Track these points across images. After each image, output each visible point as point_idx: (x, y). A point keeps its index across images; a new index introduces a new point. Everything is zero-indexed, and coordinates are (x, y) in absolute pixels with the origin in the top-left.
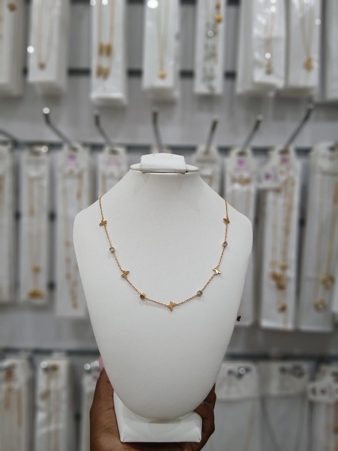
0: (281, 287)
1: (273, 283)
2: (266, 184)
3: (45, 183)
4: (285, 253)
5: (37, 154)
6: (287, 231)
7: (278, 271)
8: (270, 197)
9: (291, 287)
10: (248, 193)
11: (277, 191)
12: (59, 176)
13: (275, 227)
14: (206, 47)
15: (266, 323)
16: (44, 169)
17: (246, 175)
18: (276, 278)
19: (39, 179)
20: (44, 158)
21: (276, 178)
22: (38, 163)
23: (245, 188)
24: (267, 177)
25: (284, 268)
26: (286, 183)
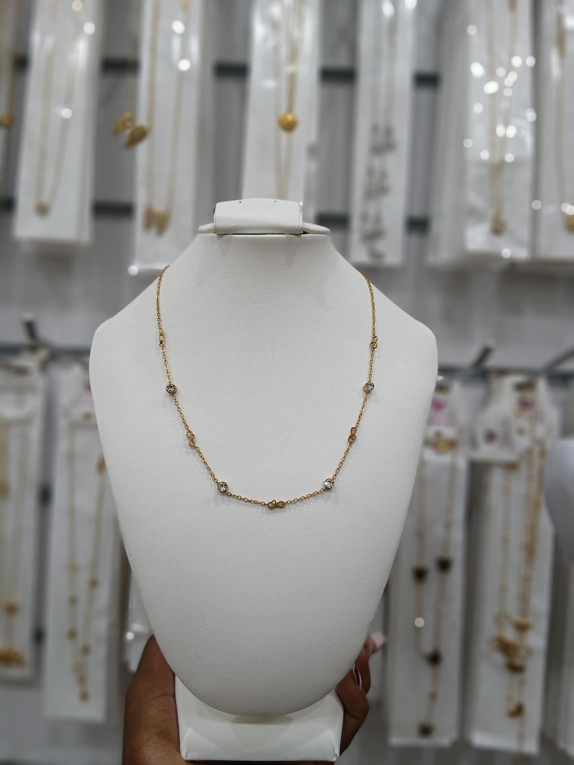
0: (515, 669)
1: (499, 658)
2: (487, 452)
3: (35, 432)
4: (524, 599)
5: (22, 371)
6: (530, 552)
7: (510, 635)
8: (496, 479)
9: (536, 668)
10: (453, 468)
11: (511, 467)
12: (62, 423)
13: (505, 541)
15: (481, 739)
16: (34, 404)
17: (449, 432)
18: (506, 648)
19: (25, 422)
20: (37, 379)
21: (507, 440)
22: (21, 391)
23: (445, 459)
24: (491, 437)
25: (522, 628)
26: (529, 452)
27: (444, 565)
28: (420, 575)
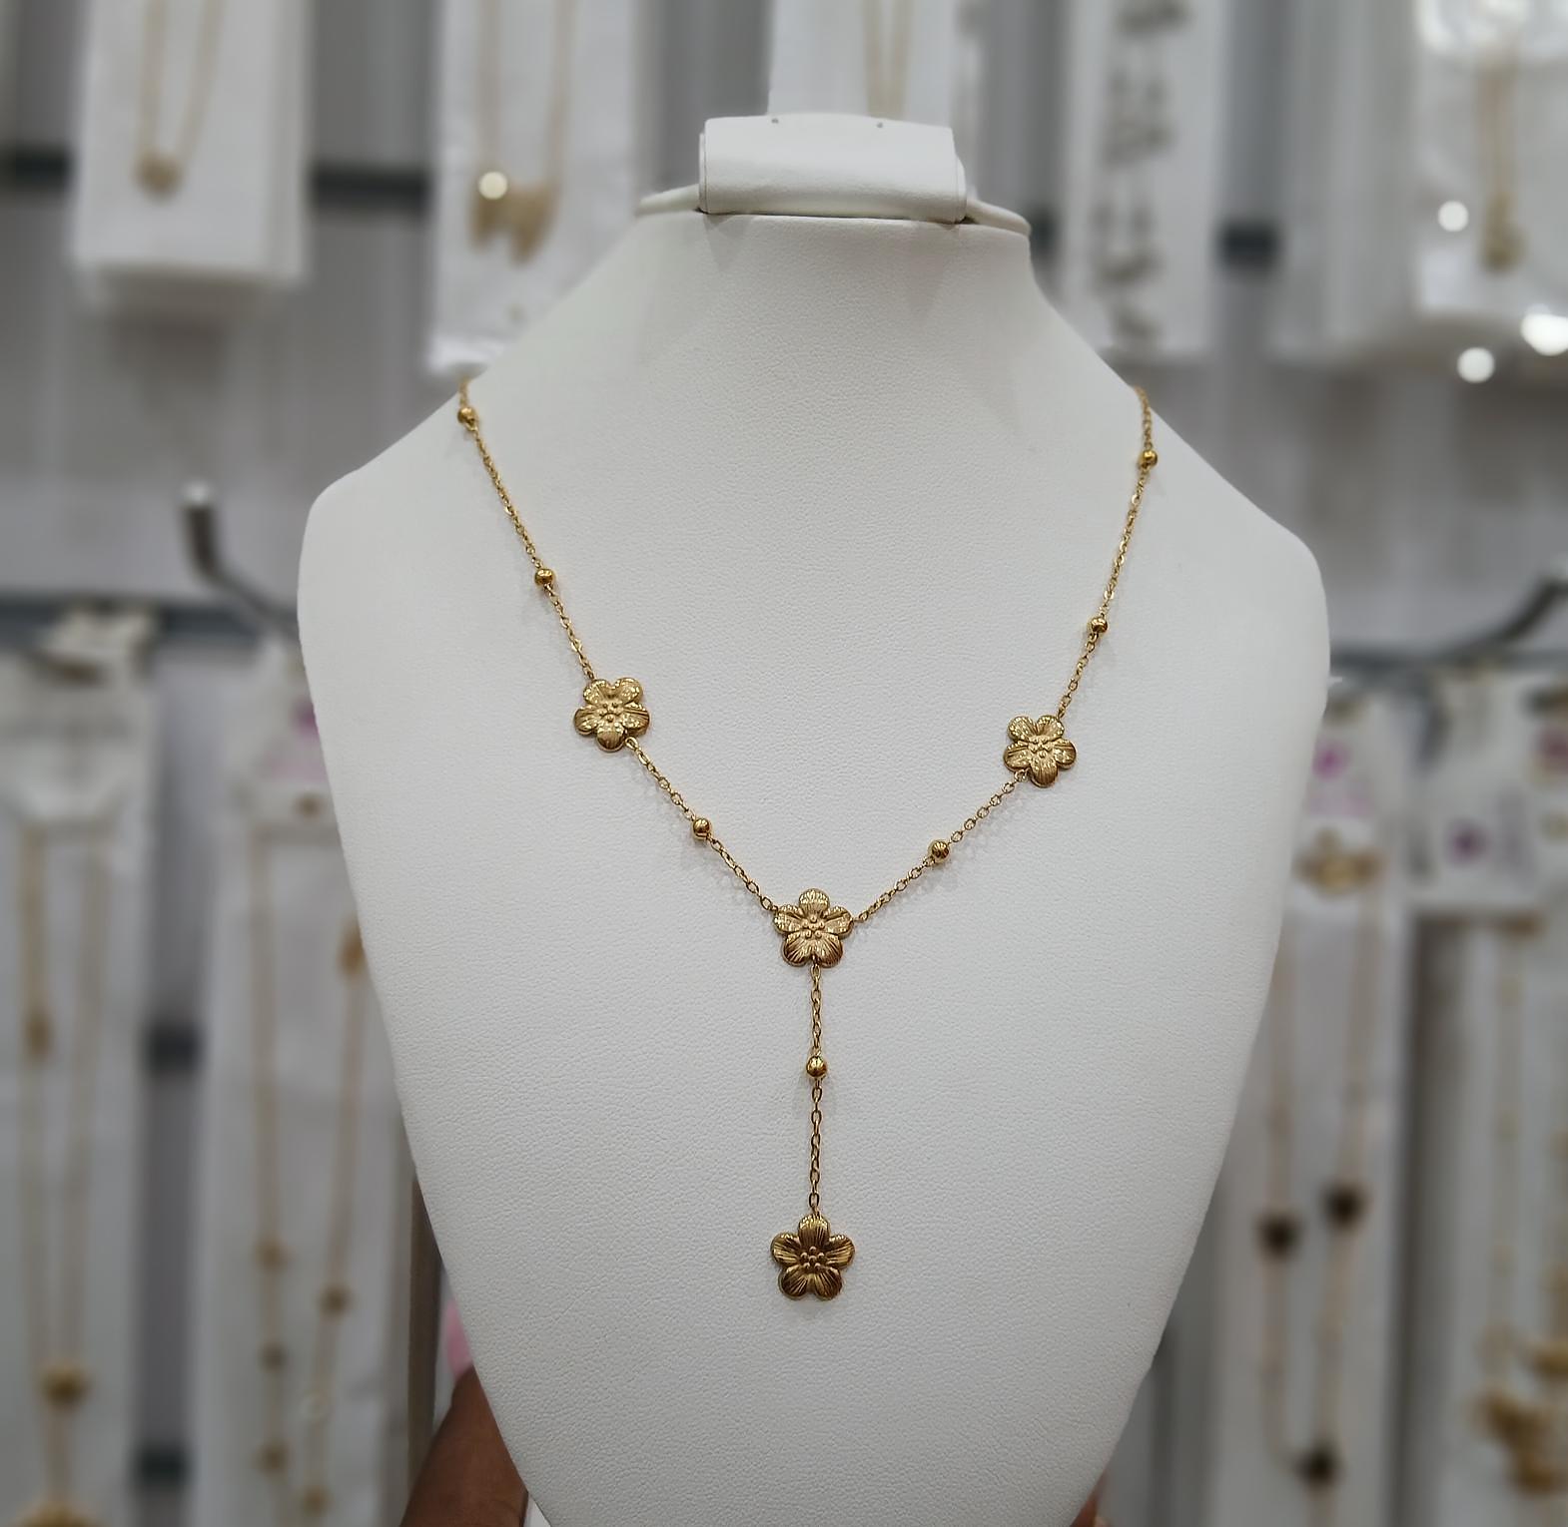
0: (1537, 1481)
2: (1458, 887)
7: (1522, 1390)
8: (1482, 963)
10: (1366, 936)
11: (1519, 927)
13: (1506, 1133)
14: (1117, 85)
17: (1355, 833)
18: (1512, 1427)
20: (129, 697)
21: (1515, 855)
23: (1342, 910)
24: (1467, 843)
25: (1560, 1372)
27: (1344, 1207)
28: (1279, 1237)
